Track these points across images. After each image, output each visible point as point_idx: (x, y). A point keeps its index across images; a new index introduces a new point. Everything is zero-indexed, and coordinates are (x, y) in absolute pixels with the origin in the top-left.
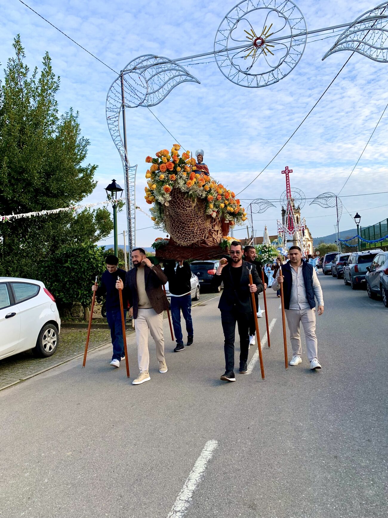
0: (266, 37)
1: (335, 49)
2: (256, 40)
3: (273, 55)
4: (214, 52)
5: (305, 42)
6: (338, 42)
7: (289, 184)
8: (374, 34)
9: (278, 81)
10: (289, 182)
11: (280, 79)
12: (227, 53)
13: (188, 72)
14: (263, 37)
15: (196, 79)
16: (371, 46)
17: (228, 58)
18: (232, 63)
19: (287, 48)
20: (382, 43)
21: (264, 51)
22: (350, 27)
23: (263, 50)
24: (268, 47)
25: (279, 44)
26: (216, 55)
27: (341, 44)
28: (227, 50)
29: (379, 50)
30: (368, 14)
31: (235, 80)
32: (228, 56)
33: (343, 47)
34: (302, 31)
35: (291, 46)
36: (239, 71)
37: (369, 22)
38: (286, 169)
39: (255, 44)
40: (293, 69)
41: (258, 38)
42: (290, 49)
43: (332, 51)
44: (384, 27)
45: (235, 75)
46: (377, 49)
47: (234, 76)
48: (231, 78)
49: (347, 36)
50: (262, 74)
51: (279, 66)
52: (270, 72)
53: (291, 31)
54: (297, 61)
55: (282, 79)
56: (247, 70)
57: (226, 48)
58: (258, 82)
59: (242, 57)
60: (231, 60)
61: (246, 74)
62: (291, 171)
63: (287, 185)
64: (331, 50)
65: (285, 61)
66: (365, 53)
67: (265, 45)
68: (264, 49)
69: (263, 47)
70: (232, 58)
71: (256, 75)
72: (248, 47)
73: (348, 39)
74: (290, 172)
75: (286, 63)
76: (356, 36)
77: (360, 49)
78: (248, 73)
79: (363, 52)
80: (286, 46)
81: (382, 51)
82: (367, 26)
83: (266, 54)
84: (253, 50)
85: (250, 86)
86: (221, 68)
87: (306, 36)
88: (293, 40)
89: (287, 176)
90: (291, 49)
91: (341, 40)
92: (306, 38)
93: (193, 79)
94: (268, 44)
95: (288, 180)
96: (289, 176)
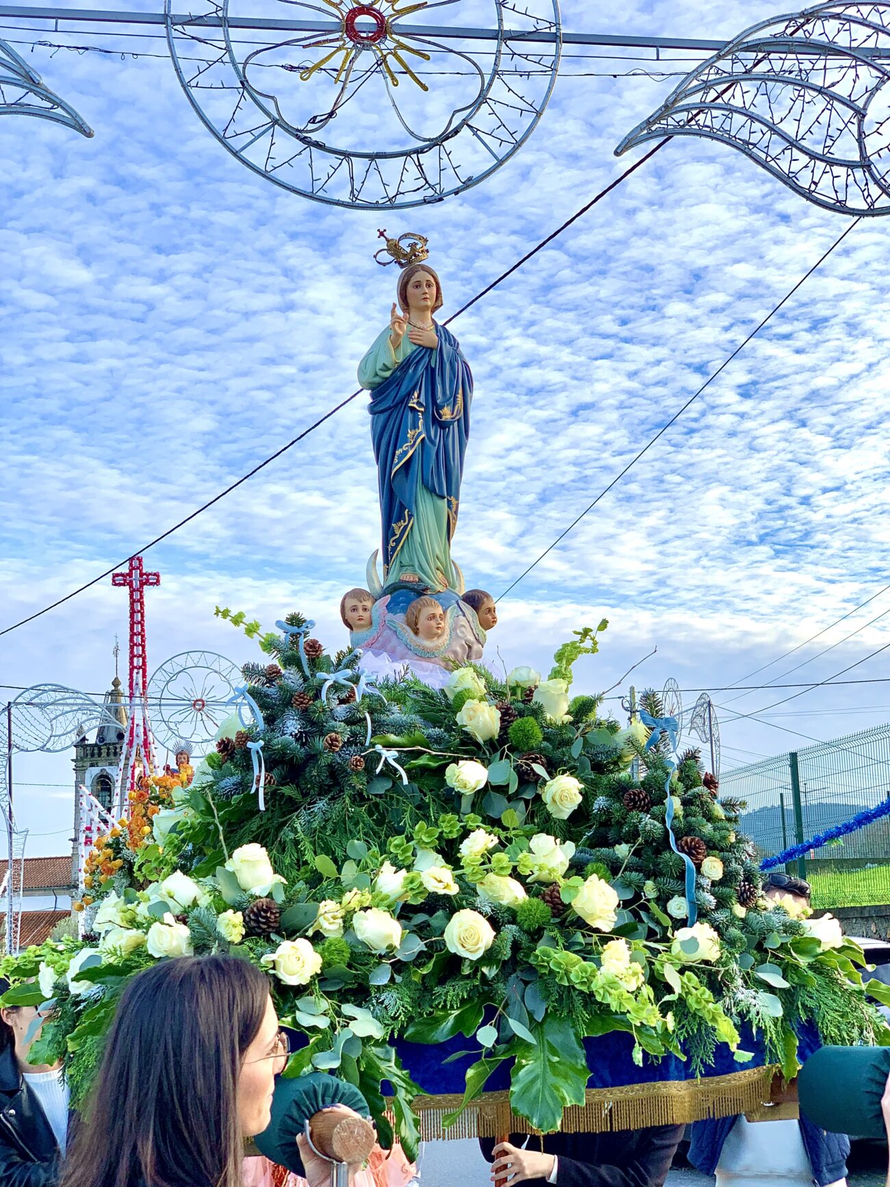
0: (397, 11)
1: (664, 122)
2: (354, 13)
3: (426, 89)
4: (166, 15)
5: (554, 70)
6: (675, 101)
7: (142, 634)
8: (799, 103)
9: (441, 199)
10: (141, 623)
11: (449, 194)
12: (226, 34)
13: (33, 75)
14: (384, 7)
15: (74, 115)
16: (793, 144)
17: (226, 58)
18: (244, 83)
19: (481, 73)
20: (829, 143)
21: (387, 67)
22: (719, 57)
23: (382, 61)
24: (401, 53)
25: (451, 51)
26: (175, 34)
27: (688, 109)
28: (224, 22)
29: (821, 165)
30: (780, 28)
31: (256, 155)
32: (228, 49)
33: (691, 121)
34: (542, 26)
35: (495, 72)
36: (275, 122)
37: (783, 56)
38: (132, 568)
39: (349, 27)
40: (501, 163)
41: (365, 10)
42: (492, 80)
43: (653, 128)
44: (833, 85)
45: (256, 133)
46: (813, 156)
47: (250, 137)
48: (236, 144)
49: (707, 86)
50: (372, 157)
51: (447, 138)
52: (407, 154)
53: (500, 14)
54: (518, 137)
55: (456, 193)
56: (311, 127)
57: (220, 14)
58: (357, 186)
59: (292, 68)
60: (240, 67)
61: (304, 140)
62: (152, 579)
63: (133, 635)
64: (649, 123)
65: (469, 123)
66: (772, 163)
67: (390, 44)
68: (385, 56)
69: (383, 46)
70: (246, 63)
71: (347, 155)
72: (319, 33)
74: (147, 582)
75: (475, 134)
77: (754, 145)
78: (314, 137)
79: (763, 156)
80: (475, 64)
81: (828, 169)
82: (777, 69)
83: (393, 79)
84: (339, 49)
85: (321, 194)
86: (193, 91)
87: (558, 49)
88: (504, 49)
89: (137, 596)
90: (497, 81)
91: (686, 97)
92: (557, 56)
93: (59, 111)
94: (403, 40)
95: (138, 617)
96: (146, 600)
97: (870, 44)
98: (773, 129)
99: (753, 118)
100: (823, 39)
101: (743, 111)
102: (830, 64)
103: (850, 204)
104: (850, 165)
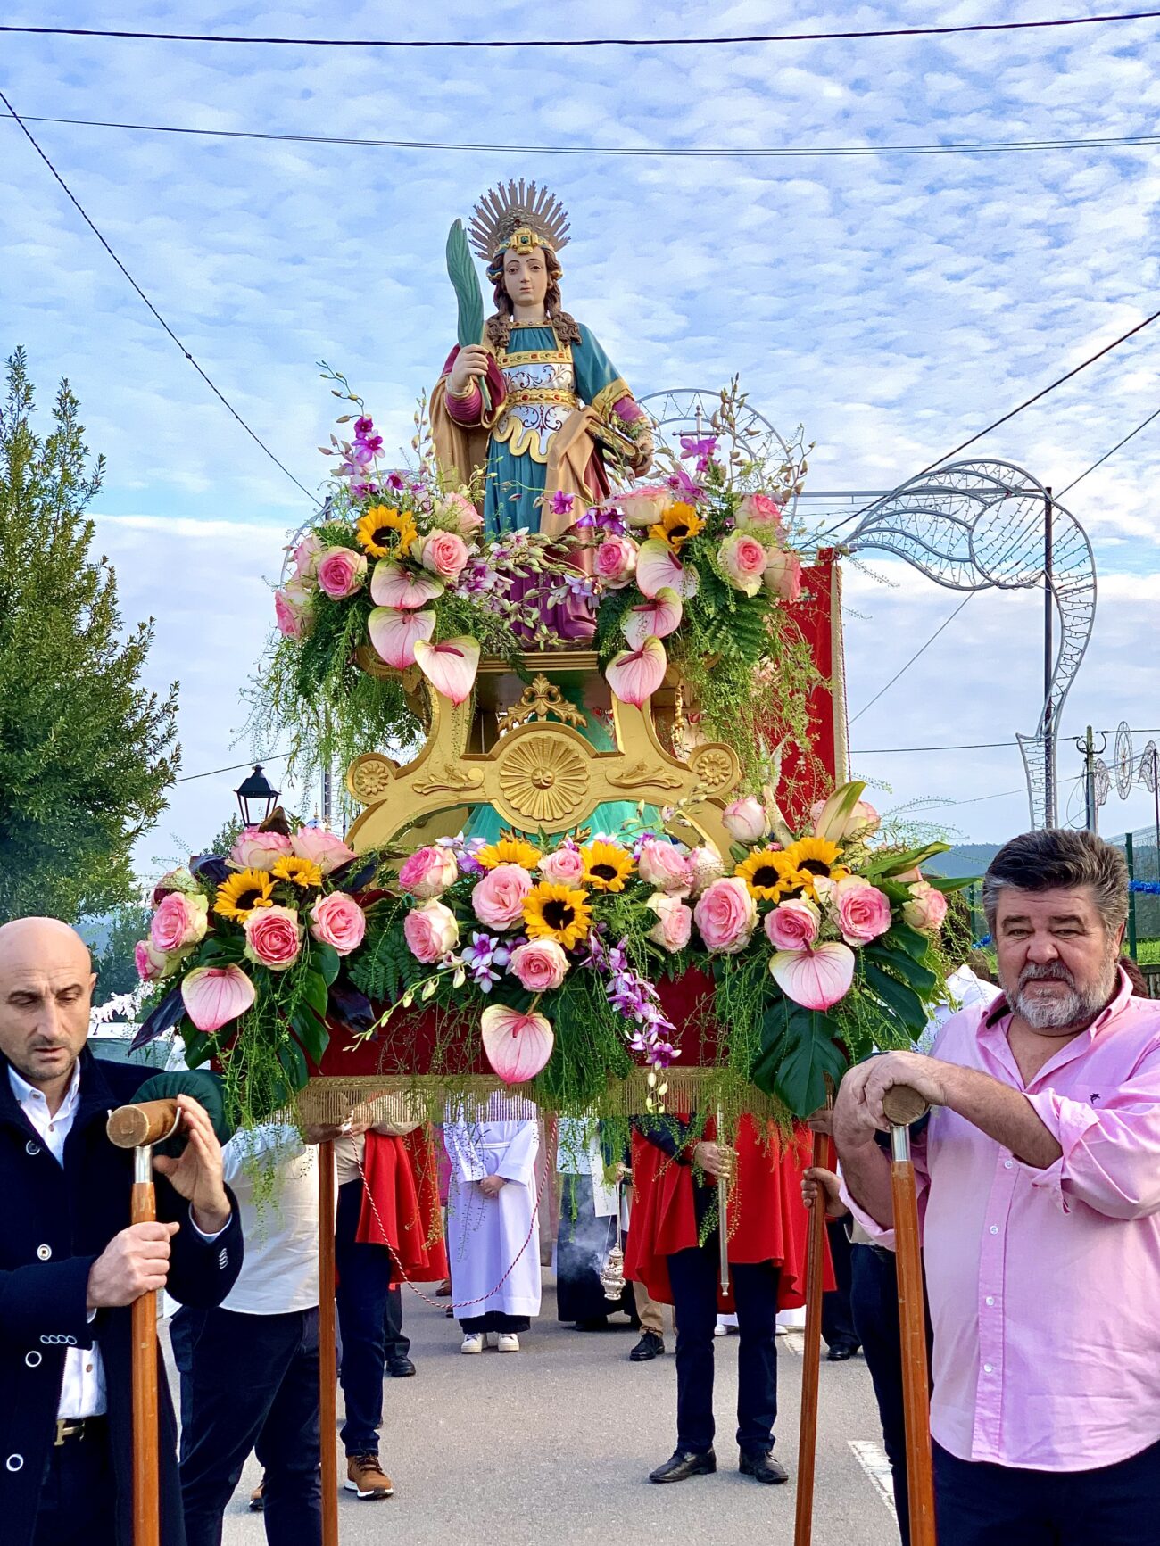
1: (855, 540)
6: (863, 526)
8: (934, 525)
16: (930, 550)
20: (951, 547)
22: (890, 500)
27: (869, 532)
29: (945, 561)
30: (926, 480)
33: (871, 539)
37: (926, 497)
44: (955, 513)
46: (942, 557)
49: (882, 517)
66: (917, 561)
73: (883, 524)
76: (899, 521)
77: (907, 552)
79: (912, 558)
81: (949, 563)
82: (922, 505)
91: (868, 525)
97: (979, 486)
98: (918, 541)
99: (907, 535)
100: (950, 486)
101: (901, 532)
102: (954, 500)
103: (962, 584)
104: (963, 561)
